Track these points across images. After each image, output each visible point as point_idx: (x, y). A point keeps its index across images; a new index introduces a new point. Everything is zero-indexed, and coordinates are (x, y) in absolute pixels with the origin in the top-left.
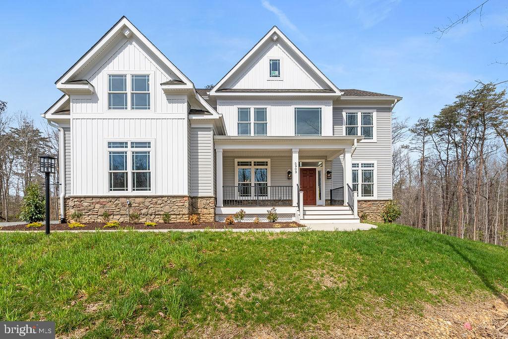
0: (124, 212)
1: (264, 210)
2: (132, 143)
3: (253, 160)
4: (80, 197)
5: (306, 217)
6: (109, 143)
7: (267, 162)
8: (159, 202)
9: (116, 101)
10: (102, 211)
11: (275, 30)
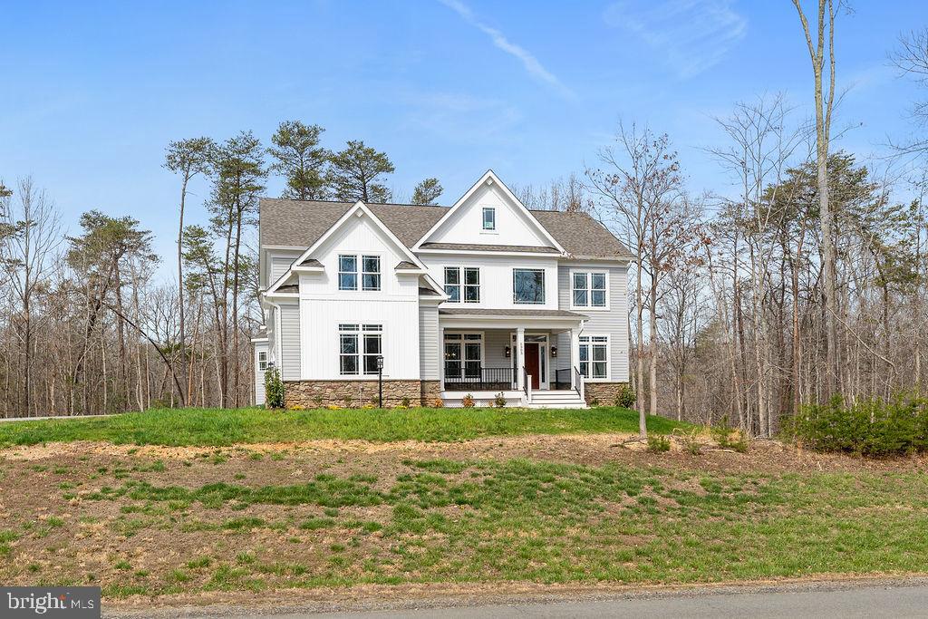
0: (356, 397)
1: (492, 395)
2: (364, 326)
3: (463, 333)
4: (311, 382)
5: (534, 402)
6: (340, 326)
7: (480, 335)
8: (392, 386)
9: (347, 282)
10: (333, 396)
11: (490, 174)
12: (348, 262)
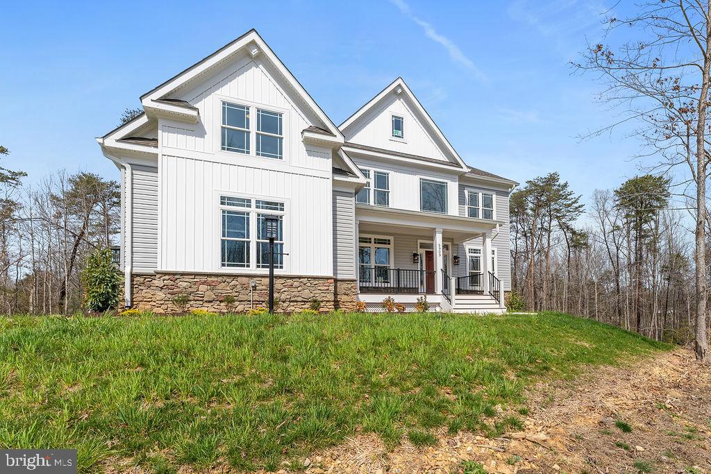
0: (245, 298)
1: (412, 298)
2: (257, 202)
3: (373, 237)
5: (456, 306)
6: (223, 198)
7: (389, 240)
8: (296, 284)
9: (234, 141)
10: (210, 295)
11: (400, 81)
12: (235, 114)
